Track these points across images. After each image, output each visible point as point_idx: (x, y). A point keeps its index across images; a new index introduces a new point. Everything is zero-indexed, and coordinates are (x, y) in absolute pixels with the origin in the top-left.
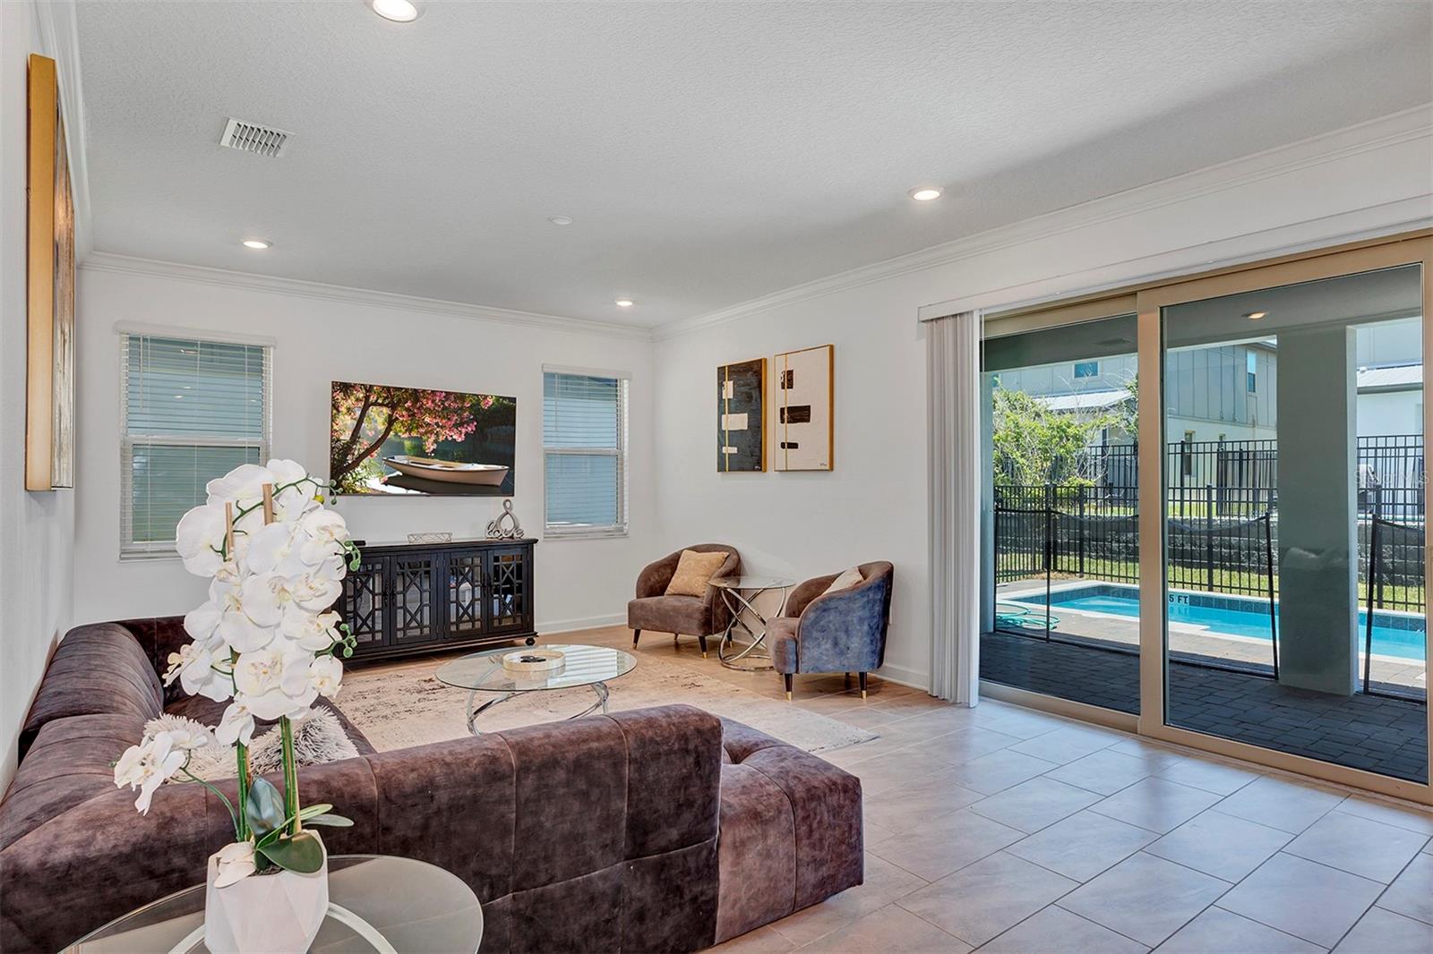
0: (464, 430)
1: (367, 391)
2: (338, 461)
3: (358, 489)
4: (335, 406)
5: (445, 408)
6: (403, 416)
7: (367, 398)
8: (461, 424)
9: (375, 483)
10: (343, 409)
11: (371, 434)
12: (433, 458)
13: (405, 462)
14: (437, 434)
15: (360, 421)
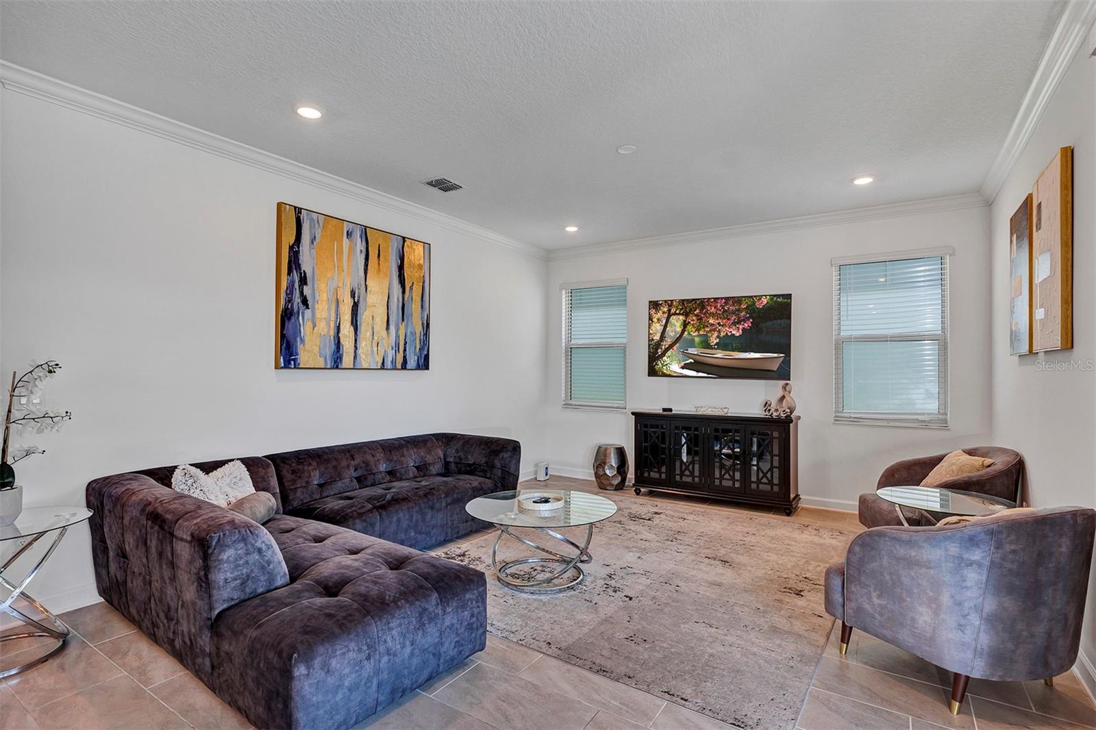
0: (741, 327)
1: (669, 306)
2: (653, 353)
3: (665, 371)
4: (651, 319)
5: (725, 311)
6: (693, 320)
7: (669, 310)
8: (739, 322)
9: (675, 368)
10: (655, 320)
11: (672, 334)
12: (716, 349)
13: (696, 353)
14: (719, 331)
15: (665, 326)
